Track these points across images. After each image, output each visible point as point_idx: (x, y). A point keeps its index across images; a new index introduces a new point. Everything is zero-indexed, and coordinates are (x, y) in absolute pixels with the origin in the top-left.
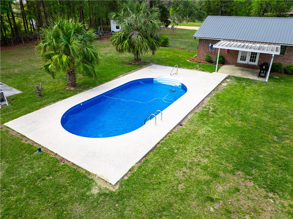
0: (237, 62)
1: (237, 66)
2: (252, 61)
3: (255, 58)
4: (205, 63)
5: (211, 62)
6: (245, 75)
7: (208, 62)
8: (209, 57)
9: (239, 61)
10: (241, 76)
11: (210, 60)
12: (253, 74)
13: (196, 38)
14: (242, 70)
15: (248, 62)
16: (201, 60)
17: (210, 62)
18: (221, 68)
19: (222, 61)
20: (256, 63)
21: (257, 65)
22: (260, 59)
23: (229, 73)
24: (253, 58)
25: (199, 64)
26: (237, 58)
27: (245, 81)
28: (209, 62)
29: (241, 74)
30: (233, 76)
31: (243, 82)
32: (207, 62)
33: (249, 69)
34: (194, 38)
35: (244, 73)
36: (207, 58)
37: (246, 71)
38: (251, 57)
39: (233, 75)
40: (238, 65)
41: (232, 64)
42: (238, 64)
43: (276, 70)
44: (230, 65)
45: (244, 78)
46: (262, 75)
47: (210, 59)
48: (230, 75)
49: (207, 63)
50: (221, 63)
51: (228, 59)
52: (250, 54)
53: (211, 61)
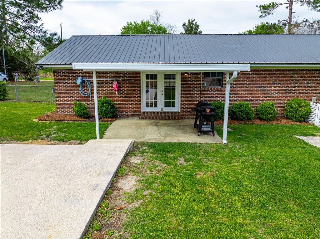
0: (142, 111)
1: (144, 118)
2: (170, 106)
3: (174, 98)
4: (74, 121)
5: (87, 118)
6: (170, 135)
7: (81, 116)
8: (81, 107)
9: (145, 108)
10: (162, 138)
11: (85, 114)
12: (183, 129)
13: (44, 66)
14: (156, 125)
15: (162, 109)
16: (67, 115)
17: (86, 116)
18: (111, 127)
19: (111, 113)
20: (177, 108)
21: (180, 111)
22: (183, 99)
23: (132, 137)
24: (170, 99)
25: (58, 125)
26: (140, 102)
27: (180, 153)
28: (84, 118)
29: (159, 135)
30: (144, 144)
31: (176, 154)
32: (79, 119)
33: (169, 122)
34: (38, 67)
35: (164, 130)
36: (77, 108)
37: (165, 125)
38: (166, 96)
39: (141, 140)
40: (144, 116)
41: (133, 116)
42: (144, 113)
43: (218, 115)
44: (130, 118)
45: (172, 145)
46: (205, 129)
47: (83, 110)
48: (135, 142)
49: (78, 121)
50: (109, 116)
51: (122, 106)
52: (163, 92)
53: (88, 114)
